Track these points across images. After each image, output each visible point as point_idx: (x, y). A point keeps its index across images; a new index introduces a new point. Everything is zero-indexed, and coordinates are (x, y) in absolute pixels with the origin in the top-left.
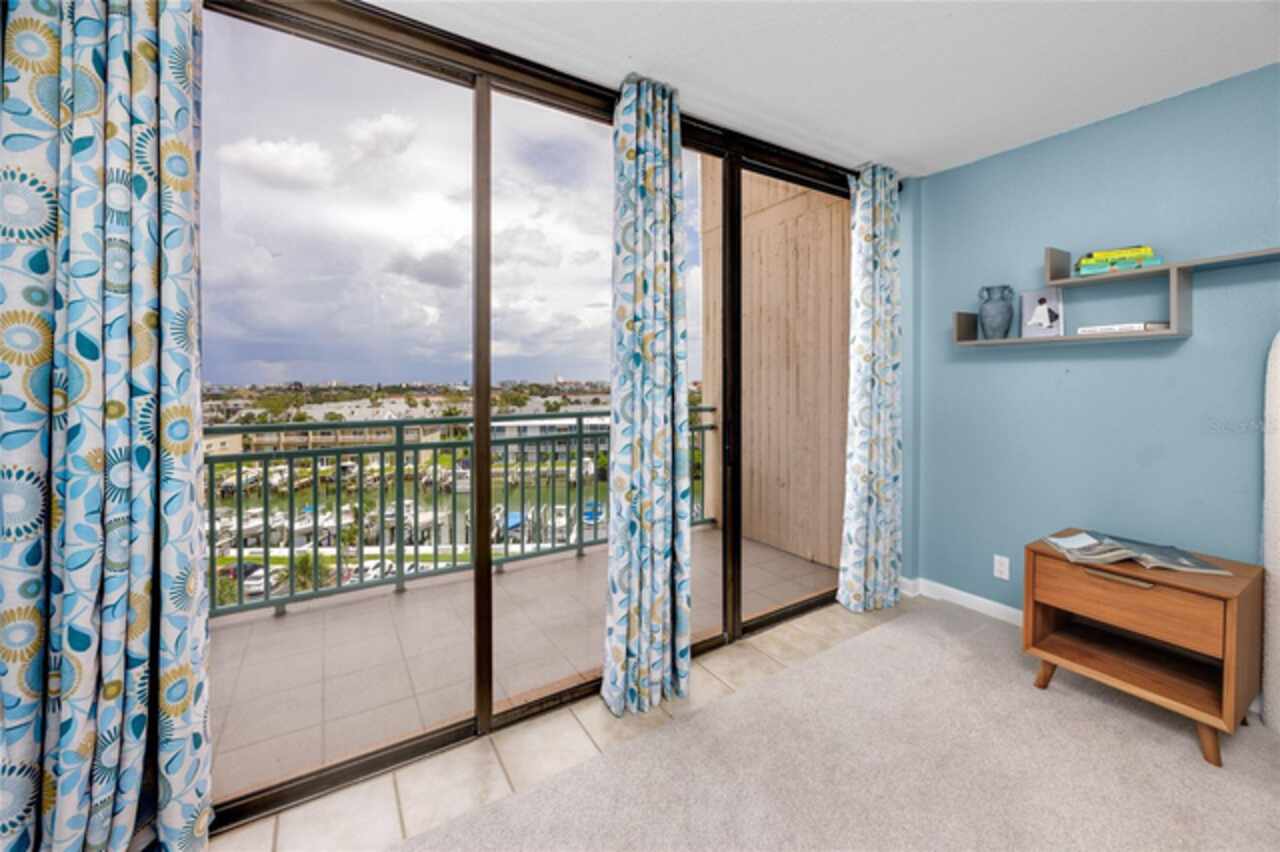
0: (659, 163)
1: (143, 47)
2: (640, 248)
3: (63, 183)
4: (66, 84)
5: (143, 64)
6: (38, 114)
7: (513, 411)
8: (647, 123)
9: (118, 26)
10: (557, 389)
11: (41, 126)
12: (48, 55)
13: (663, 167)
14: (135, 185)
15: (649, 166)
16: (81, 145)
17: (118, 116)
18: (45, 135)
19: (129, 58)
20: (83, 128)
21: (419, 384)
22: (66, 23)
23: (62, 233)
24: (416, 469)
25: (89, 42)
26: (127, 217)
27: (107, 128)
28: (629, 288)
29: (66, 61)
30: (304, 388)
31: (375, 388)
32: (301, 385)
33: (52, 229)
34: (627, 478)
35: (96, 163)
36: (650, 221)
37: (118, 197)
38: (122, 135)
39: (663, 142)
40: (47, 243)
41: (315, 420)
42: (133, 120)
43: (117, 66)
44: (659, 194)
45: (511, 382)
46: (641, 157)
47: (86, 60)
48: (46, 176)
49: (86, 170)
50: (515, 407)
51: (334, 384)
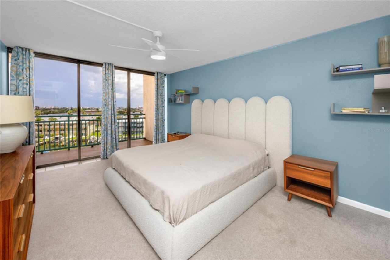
0: (110, 75)
1: (28, 67)
2: (106, 88)
3: (18, 84)
4: (18, 73)
5: (28, 70)
6: (15, 77)
7: (123, 117)
8: (107, 69)
9: (25, 65)
10: (139, 110)
11: (15, 78)
12: (16, 70)
13: (111, 76)
14: (27, 84)
15: (108, 76)
16: (20, 80)
17: (25, 76)
18: (16, 79)
19: (26, 69)
20: (21, 78)
21: (88, 108)
22: (18, 66)
23: (18, 90)
24: (86, 138)
25: (21, 68)
26: (26, 88)
27: (23, 78)
28: (104, 94)
29: (18, 70)
30: (40, 108)
31: (70, 109)
32: (38, 107)
33: (16, 90)
34: (104, 123)
35: (22, 82)
36: (108, 84)
37: (25, 86)
38: (25, 78)
39: (111, 72)
40: (16, 92)
41: (45, 120)
42: (26, 76)
43: (24, 70)
44: (110, 80)
45: (122, 107)
46: (106, 75)
47: (21, 70)
48: (16, 84)
49: (21, 83)
50: (123, 116)
51: (53, 107)
